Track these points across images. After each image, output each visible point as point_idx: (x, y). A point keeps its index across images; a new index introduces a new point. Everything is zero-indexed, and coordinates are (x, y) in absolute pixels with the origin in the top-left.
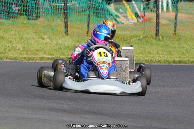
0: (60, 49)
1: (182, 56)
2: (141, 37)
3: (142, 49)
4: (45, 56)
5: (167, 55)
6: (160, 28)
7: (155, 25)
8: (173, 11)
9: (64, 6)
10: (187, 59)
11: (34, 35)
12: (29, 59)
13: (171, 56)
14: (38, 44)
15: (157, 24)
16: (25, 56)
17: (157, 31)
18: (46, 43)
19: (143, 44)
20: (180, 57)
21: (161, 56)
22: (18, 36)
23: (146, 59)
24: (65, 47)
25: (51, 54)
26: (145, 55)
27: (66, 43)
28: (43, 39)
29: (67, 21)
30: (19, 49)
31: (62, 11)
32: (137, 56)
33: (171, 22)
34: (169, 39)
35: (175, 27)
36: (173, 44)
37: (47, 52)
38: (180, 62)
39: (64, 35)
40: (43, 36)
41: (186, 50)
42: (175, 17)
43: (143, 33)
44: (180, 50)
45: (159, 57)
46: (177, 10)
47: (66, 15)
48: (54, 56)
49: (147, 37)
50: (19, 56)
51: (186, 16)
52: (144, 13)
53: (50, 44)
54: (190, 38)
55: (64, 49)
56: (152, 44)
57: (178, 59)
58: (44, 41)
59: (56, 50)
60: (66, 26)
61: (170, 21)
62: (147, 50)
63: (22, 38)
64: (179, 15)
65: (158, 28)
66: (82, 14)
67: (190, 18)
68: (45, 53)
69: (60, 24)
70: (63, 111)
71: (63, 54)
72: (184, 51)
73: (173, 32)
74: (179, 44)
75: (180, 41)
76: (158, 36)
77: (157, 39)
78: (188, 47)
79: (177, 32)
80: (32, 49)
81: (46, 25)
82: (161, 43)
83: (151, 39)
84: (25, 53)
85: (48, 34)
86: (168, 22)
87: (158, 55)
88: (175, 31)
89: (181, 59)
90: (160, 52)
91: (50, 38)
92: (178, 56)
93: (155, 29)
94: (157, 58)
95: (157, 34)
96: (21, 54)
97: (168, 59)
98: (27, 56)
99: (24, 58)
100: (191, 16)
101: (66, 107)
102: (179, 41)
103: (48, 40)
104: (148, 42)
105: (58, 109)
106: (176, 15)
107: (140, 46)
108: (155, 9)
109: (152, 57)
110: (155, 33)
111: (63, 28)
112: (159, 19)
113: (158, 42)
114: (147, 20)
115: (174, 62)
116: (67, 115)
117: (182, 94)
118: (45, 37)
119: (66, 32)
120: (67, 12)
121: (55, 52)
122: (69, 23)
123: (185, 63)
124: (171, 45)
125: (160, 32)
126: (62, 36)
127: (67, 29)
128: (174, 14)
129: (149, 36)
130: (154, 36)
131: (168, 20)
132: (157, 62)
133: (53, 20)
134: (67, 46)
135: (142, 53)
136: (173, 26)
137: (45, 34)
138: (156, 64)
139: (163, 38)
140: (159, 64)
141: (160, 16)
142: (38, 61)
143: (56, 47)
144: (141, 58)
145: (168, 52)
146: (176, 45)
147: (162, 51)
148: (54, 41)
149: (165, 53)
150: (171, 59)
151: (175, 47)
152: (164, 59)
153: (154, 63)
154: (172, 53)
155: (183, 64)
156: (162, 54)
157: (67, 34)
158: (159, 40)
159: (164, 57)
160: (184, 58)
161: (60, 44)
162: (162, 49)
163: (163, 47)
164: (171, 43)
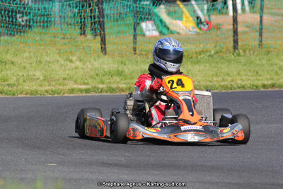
0: (97, 75)
1: (275, 78)
2: (213, 52)
3: (216, 69)
4: (75, 86)
5: (252, 76)
6: (239, 36)
7: (232, 33)
11: (58, 57)
12: (54, 92)
14: (65, 70)
15: (234, 32)
16: (47, 88)
17: (236, 42)
18: (76, 68)
19: (217, 62)
20: (272, 79)
21: (244, 78)
22: (34, 60)
23: (222, 84)
24: (105, 72)
25: (84, 84)
26: (220, 79)
27: (105, 66)
28: (71, 61)
29: (104, 35)
30: (38, 79)
32: (210, 79)
34: (254, 52)
35: (261, 35)
36: (260, 60)
37: (79, 81)
38: (273, 86)
39: (101, 54)
40: (71, 58)
41: (280, 68)
42: (259, 19)
43: (215, 47)
45: (241, 79)
46: (262, 11)
47: (102, 26)
48: (89, 87)
49: (221, 52)
50: (39, 88)
52: (209, 16)
53: (83, 69)
56: (229, 61)
57: (270, 82)
58: (73, 65)
59: (91, 77)
60: (103, 41)
62: (223, 71)
63: (40, 62)
64: (265, 17)
65: (236, 37)
68: (76, 82)
71: (103, 83)
72: (276, 68)
73: (258, 42)
74: (269, 60)
75: (269, 55)
76: (237, 49)
77: (235, 54)
79: (264, 42)
80: (57, 77)
82: (242, 60)
83: (228, 55)
84: (47, 84)
85: (78, 54)
87: (240, 77)
88: (261, 41)
89: (273, 82)
90: (242, 73)
91: (81, 60)
92: (269, 77)
93: (232, 39)
94: (239, 82)
95: (235, 47)
96: (41, 86)
97: (256, 83)
98: (50, 88)
99: (47, 92)
102: (267, 54)
103: (78, 64)
104: (223, 58)
106: (261, 17)
107: (213, 65)
109: (232, 81)
110: (232, 44)
113: (237, 58)
115: (264, 86)
118: (74, 58)
119: (104, 50)
121: (90, 81)
123: (281, 87)
124: (258, 62)
127: (105, 45)
128: (257, 17)
129: (223, 50)
130: (232, 50)
132: (239, 88)
134: (106, 70)
135: (216, 75)
137: (74, 54)
138: (238, 90)
139: (244, 51)
140: (242, 90)
142: (66, 95)
143: (92, 73)
144: (215, 83)
145: (254, 71)
146: (264, 62)
147: (245, 70)
148: (88, 63)
149: (249, 74)
150: (260, 83)
151: (263, 65)
152: (250, 82)
153: (235, 89)
154: (260, 73)
155: (277, 89)
156: (245, 75)
157: (106, 52)
158: (239, 55)
159: (249, 79)
160: (279, 79)
161: (96, 69)
162: (244, 68)
163: (245, 65)
164: (258, 59)
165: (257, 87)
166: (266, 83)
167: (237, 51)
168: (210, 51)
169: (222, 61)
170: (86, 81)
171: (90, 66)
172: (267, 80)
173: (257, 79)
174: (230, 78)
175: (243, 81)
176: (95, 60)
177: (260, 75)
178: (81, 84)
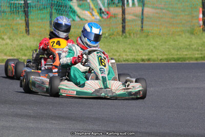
0: (21, 50)
1: (150, 54)
2: (107, 35)
3: (109, 47)
4: (5, 58)
5: (134, 53)
6: (126, 24)
7: (122, 21)
8: (139, 6)
9: (24, 3)
10: (155, 56)
13: (139, 54)
15: (123, 20)
17: (124, 27)
18: (6, 44)
19: (109, 42)
20: (149, 55)
21: (128, 54)
24: (27, 47)
25: (12, 56)
27: (28, 44)
28: (3, 39)
29: (28, 20)
31: (22, 9)
33: (137, 18)
34: (137, 35)
35: (142, 23)
36: (141, 41)
37: (8, 53)
38: (149, 60)
39: (25, 35)
40: (3, 37)
41: (155, 47)
42: (141, 12)
43: (109, 30)
44: (149, 47)
45: (126, 55)
46: (144, 5)
47: (26, 14)
48: (15, 58)
49: (113, 34)
51: (153, 10)
52: (108, 8)
53: (11, 45)
54: (158, 35)
55: (26, 50)
56: (119, 42)
57: (147, 57)
58: (4, 42)
59: (17, 51)
60: (27, 25)
61: (136, 16)
62: (114, 48)
64: (146, 9)
65: (124, 24)
66: (43, 11)
67: (157, 13)
68: (5, 54)
69: (21, 24)
70: (28, 116)
71: (25, 56)
72: (152, 47)
73: (140, 28)
74: (147, 41)
76: (125, 32)
77: (123, 37)
78: (156, 44)
79: (144, 28)
81: (6, 25)
82: (128, 40)
83: (118, 37)
85: (8, 34)
86: (135, 18)
87: (125, 53)
88: (142, 27)
89: (149, 57)
90: (128, 50)
91: (10, 39)
92: (146, 53)
93: (121, 26)
94: (125, 57)
95: (123, 31)
97: (136, 57)
100: (158, 11)
101: (31, 112)
102: (147, 37)
103: (8, 41)
104: (114, 39)
105: (22, 115)
106: (143, 10)
107: (106, 44)
108: (121, 4)
109: (119, 56)
110: (121, 29)
111: (23, 28)
112: (125, 15)
113: (124, 39)
114: (112, 16)
115: (143, 60)
116: (32, 121)
117: (152, 95)
118: (5, 37)
119: (27, 31)
120: (27, 11)
121: (16, 54)
122: (30, 22)
123: (154, 60)
124: (139, 43)
125: (127, 29)
126: (23, 36)
127: (28, 28)
128: (140, 9)
129: (115, 33)
130: (121, 33)
131: (134, 16)
132: (124, 61)
133: (14, 19)
134: (28, 46)
135: (109, 51)
136: (140, 22)
137: (5, 34)
138: (124, 63)
139: (130, 34)
140: (126, 62)
141: (126, 12)
143: (18, 48)
145: (136, 49)
146: (144, 42)
147: (129, 49)
148: (15, 41)
149: (132, 51)
150: (139, 58)
151: (143, 45)
152: (132, 57)
153: (121, 62)
154: (140, 51)
155: (152, 62)
156: (129, 52)
157: (29, 33)
158: (126, 37)
159: (132, 55)
160: (153, 55)
161: (21, 45)
162: (129, 46)
163: (130, 44)
164: (139, 40)
165: (137, 61)
166: (144, 57)
167: (124, 34)
168: (105, 34)
169: (113, 41)
170: (13, 54)
171: (16, 43)
172: (145, 56)
173: (138, 55)
174: (118, 54)
175: (128, 56)
176: (20, 38)
177: (140, 52)
178: (9, 56)
